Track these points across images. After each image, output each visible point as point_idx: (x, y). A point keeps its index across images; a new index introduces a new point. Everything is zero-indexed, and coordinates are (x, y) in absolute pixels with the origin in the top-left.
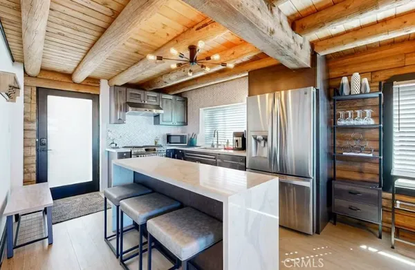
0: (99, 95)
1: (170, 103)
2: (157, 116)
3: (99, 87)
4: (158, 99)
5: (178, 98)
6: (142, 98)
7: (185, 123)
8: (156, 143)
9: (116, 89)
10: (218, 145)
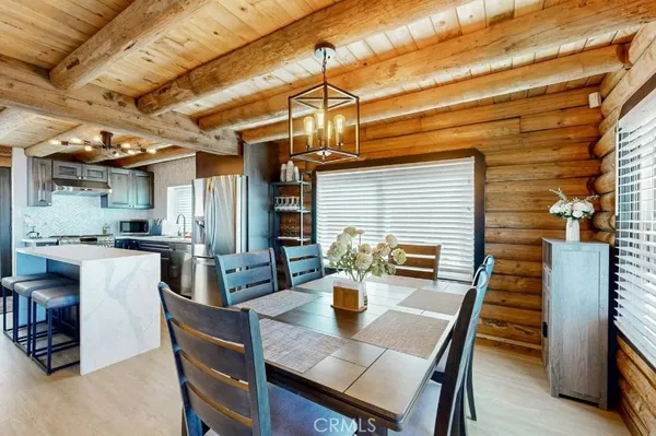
0: (10, 168)
1: (124, 178)
2: (105, 196)
3: (10, 157)
4: (105, 174)
5: (138, 173)
6: (79, 173)
7: (151, 206)
8: (105, 231)
9: (36, 162)
10: (185, 233)
